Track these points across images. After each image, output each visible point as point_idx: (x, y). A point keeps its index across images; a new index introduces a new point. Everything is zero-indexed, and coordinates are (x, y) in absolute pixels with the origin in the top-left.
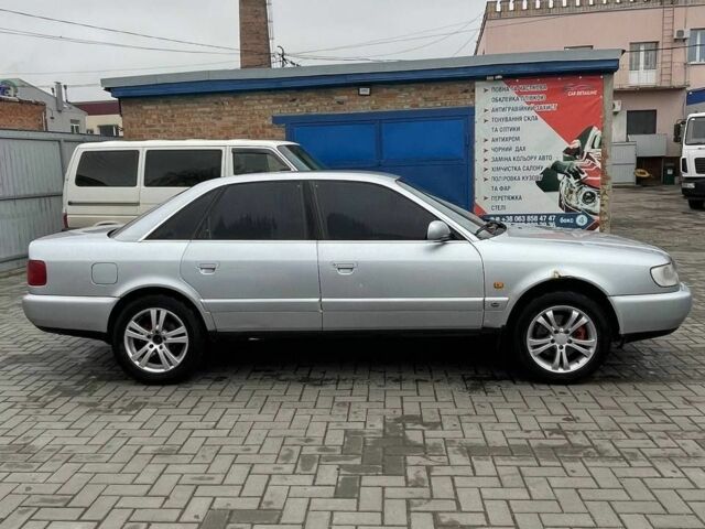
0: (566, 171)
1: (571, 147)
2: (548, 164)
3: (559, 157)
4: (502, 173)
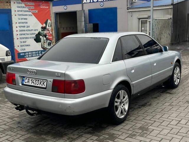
0: (42, 35)
1: (43, 26)
3: (40, 30)
4: (23, 36)
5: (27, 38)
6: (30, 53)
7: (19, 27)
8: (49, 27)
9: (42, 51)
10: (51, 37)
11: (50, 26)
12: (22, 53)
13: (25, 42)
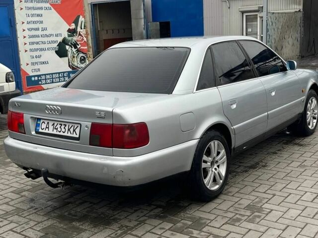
0: (70, 44)
1: (71, 28)
2: (60, 39)
3: (65, 34)
4: (35, 46)
5: (42, 50)
6: (48, 77)
7: (29, 30)
8: (81, 29)
9: (69, 72)
10: (86, 48)
11: (83, 27)
12: (34, 76)
13: (40, 57)
